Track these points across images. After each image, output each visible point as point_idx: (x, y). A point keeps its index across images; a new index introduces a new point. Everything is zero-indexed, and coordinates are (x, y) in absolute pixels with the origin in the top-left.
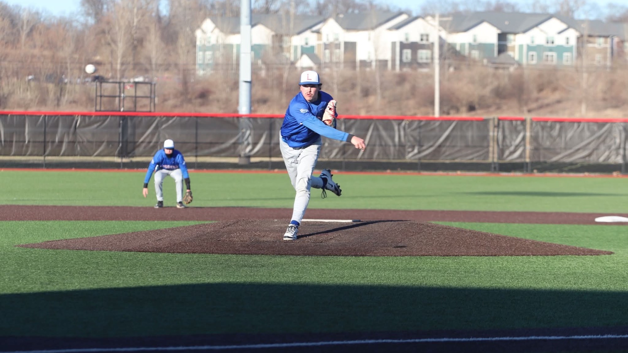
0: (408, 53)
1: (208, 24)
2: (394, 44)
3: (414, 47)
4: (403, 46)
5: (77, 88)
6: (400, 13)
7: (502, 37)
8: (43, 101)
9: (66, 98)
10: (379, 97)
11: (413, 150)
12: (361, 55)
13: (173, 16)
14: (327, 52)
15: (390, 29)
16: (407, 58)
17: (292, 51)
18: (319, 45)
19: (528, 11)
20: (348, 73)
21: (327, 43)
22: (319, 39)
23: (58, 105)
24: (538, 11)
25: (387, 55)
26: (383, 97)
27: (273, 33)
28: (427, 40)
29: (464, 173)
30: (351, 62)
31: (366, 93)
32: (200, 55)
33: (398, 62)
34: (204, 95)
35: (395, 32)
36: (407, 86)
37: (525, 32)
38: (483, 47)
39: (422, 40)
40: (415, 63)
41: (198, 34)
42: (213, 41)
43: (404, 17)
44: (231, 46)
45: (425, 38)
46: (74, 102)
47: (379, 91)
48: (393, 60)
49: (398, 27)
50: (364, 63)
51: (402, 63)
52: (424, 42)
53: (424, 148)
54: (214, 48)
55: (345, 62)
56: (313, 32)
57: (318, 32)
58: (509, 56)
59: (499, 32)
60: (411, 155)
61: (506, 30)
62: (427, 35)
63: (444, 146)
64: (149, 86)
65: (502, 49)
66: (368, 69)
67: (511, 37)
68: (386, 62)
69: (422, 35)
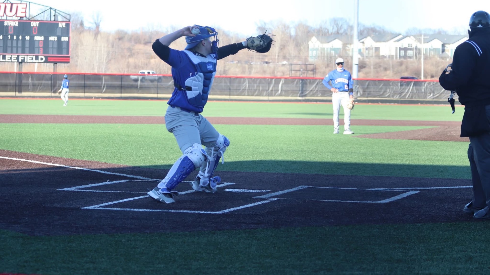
0: (403, 53)
1: (314, 39)
2: (396, 48)
3: (406, 49)
4: (401, 49)
5: (258, 66)
6: (399, 34)
7: (443, 45)
8: (243, 72)
9: (253, 71)
10: (391, 71)
11: (430, 95)
12: (382, 53)
13: (297, 35)
14: (367, 51)
15: (395, 41)
16: (402, 54)
17: (351, 50)
18: (363, 48)
19: (452, 34)
20: (377, 60)
21: (367, 47)
22: (364, 45)
23: (250, 74)
24: (457, 34)
25: (393, 53)
26: (393, 71)
27: (343, 43)
28: (411, 46)
29: (444, 105)
30: (378, 56)
31: (386, 69)
32: (310, 53)
33: (398, 56)
34: (314, 70)
35: (397, 43)
36: (404, 67)
37: (453, 43)
38: (435, 50)
39: (409, 46)
40: (405, 56)
41: (310, 43)
42: (317, 47)
43: (400, 37)
44: (324, 49)
45: (410, 46)
46: (257, 73)
47: (391, 69)
48: (396, 56)
49: (398, 41)
50: (384, 57)
51: (400, 57)
52: (410, 47)
53: (435, 94)
54: (317, 49)
55: (376, 56)
56: (361, 42)
57: (363, 43)
58: (447, 54)
59: (442, 43)
60: (429, 97)
61: (445, 42)
62: (411, 44)
63: (444, 93)
64: (313, 65)
65: (443, 51)
66: (385, 59)
67: (446, 45)
68: (393, 56)
69: (409, 45)
